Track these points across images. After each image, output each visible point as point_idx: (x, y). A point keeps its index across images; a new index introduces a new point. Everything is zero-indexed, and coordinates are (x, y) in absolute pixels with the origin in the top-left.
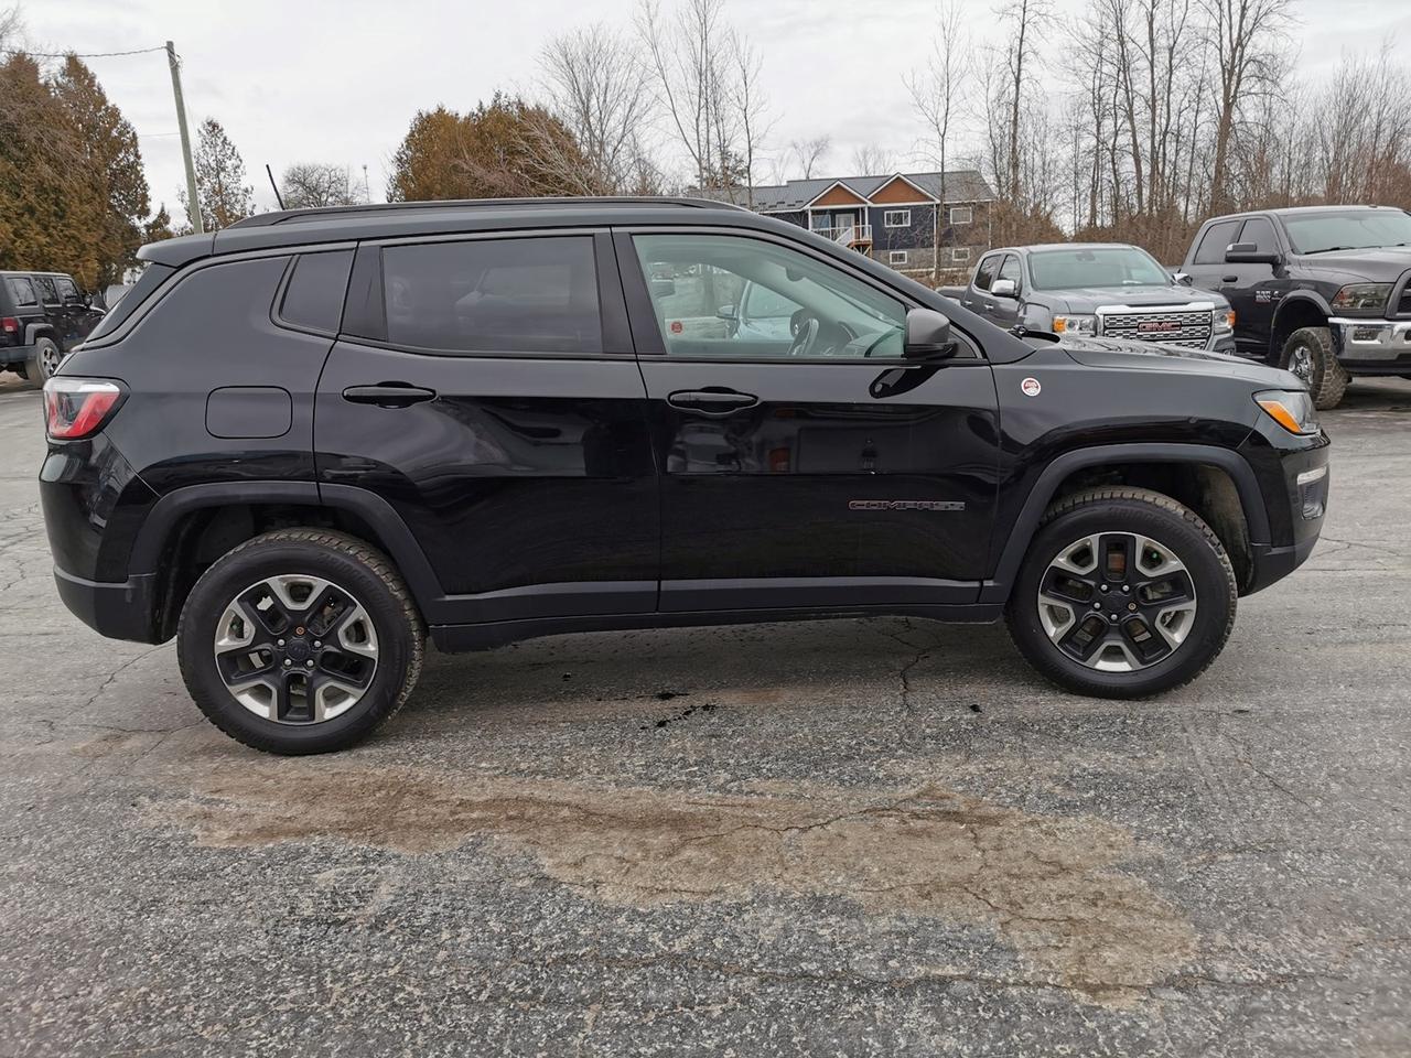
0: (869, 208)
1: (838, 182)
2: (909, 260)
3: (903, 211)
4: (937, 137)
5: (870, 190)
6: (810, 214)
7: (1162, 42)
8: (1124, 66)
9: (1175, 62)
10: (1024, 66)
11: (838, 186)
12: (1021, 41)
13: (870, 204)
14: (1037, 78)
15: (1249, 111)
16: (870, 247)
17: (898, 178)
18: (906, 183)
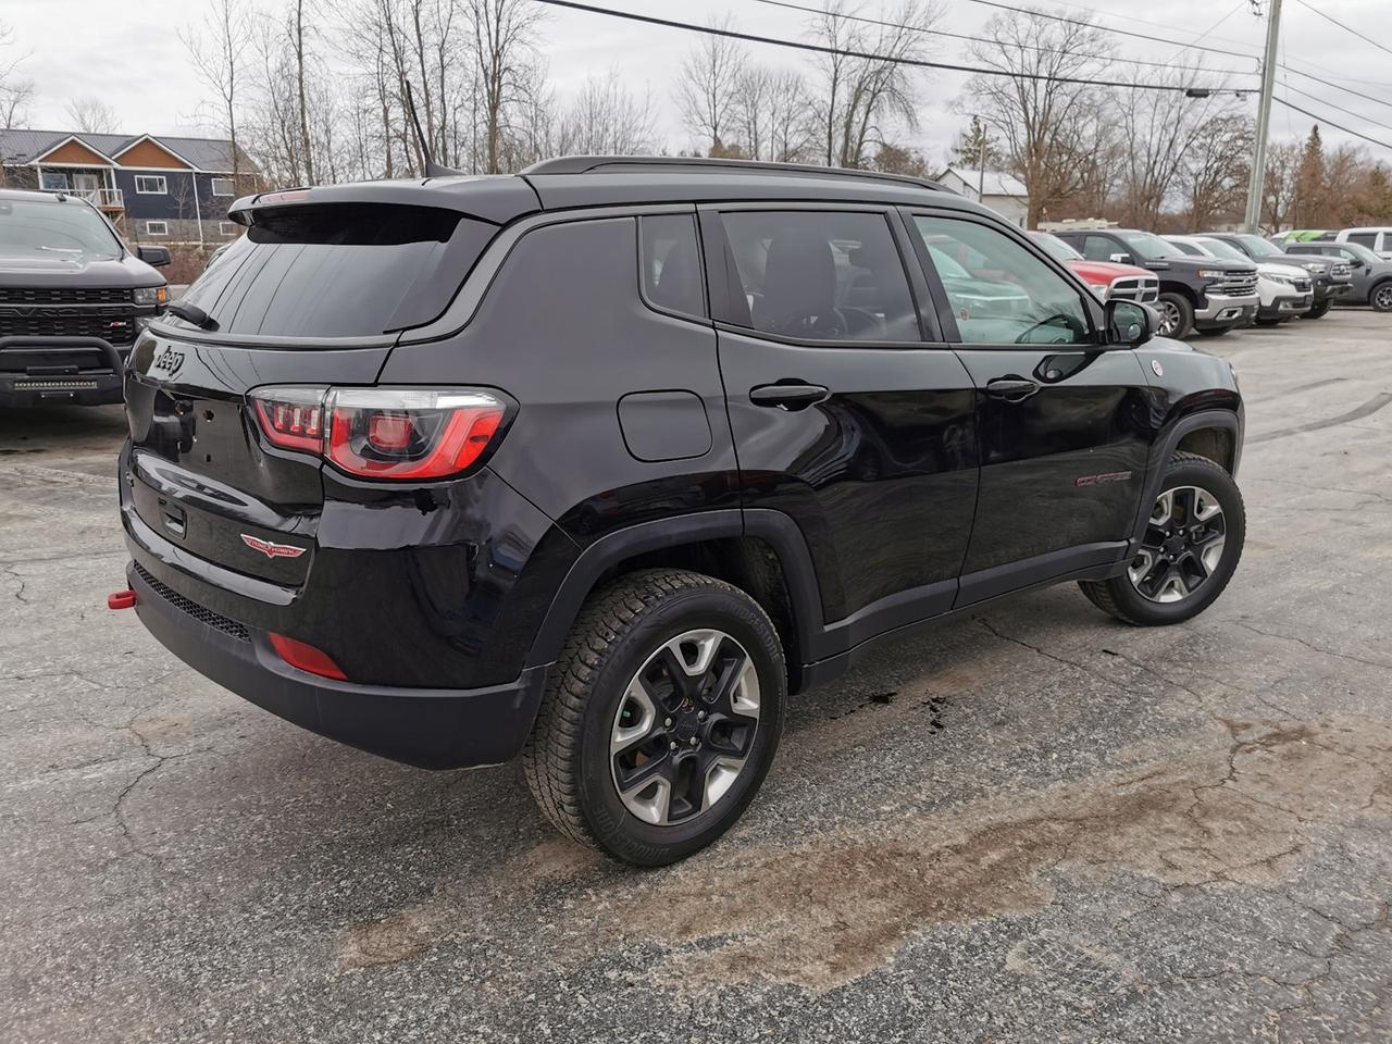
0: (115, 170)
1: (73, 137)
2: (170, 230)
3: (157, 177)
4: (223, 103)
5: (112, 150)
6: (39, 170)
7: (431, 39)
8: (399, 57)
9: (446, 60)
10: (304, 39)
11: (73, 141)
12: (299, 15)
13: (117, 166)
14: (321, 55)
15: (514, 116)
16: (123, 214)
17: (147, 140)
18: (157, 146)
